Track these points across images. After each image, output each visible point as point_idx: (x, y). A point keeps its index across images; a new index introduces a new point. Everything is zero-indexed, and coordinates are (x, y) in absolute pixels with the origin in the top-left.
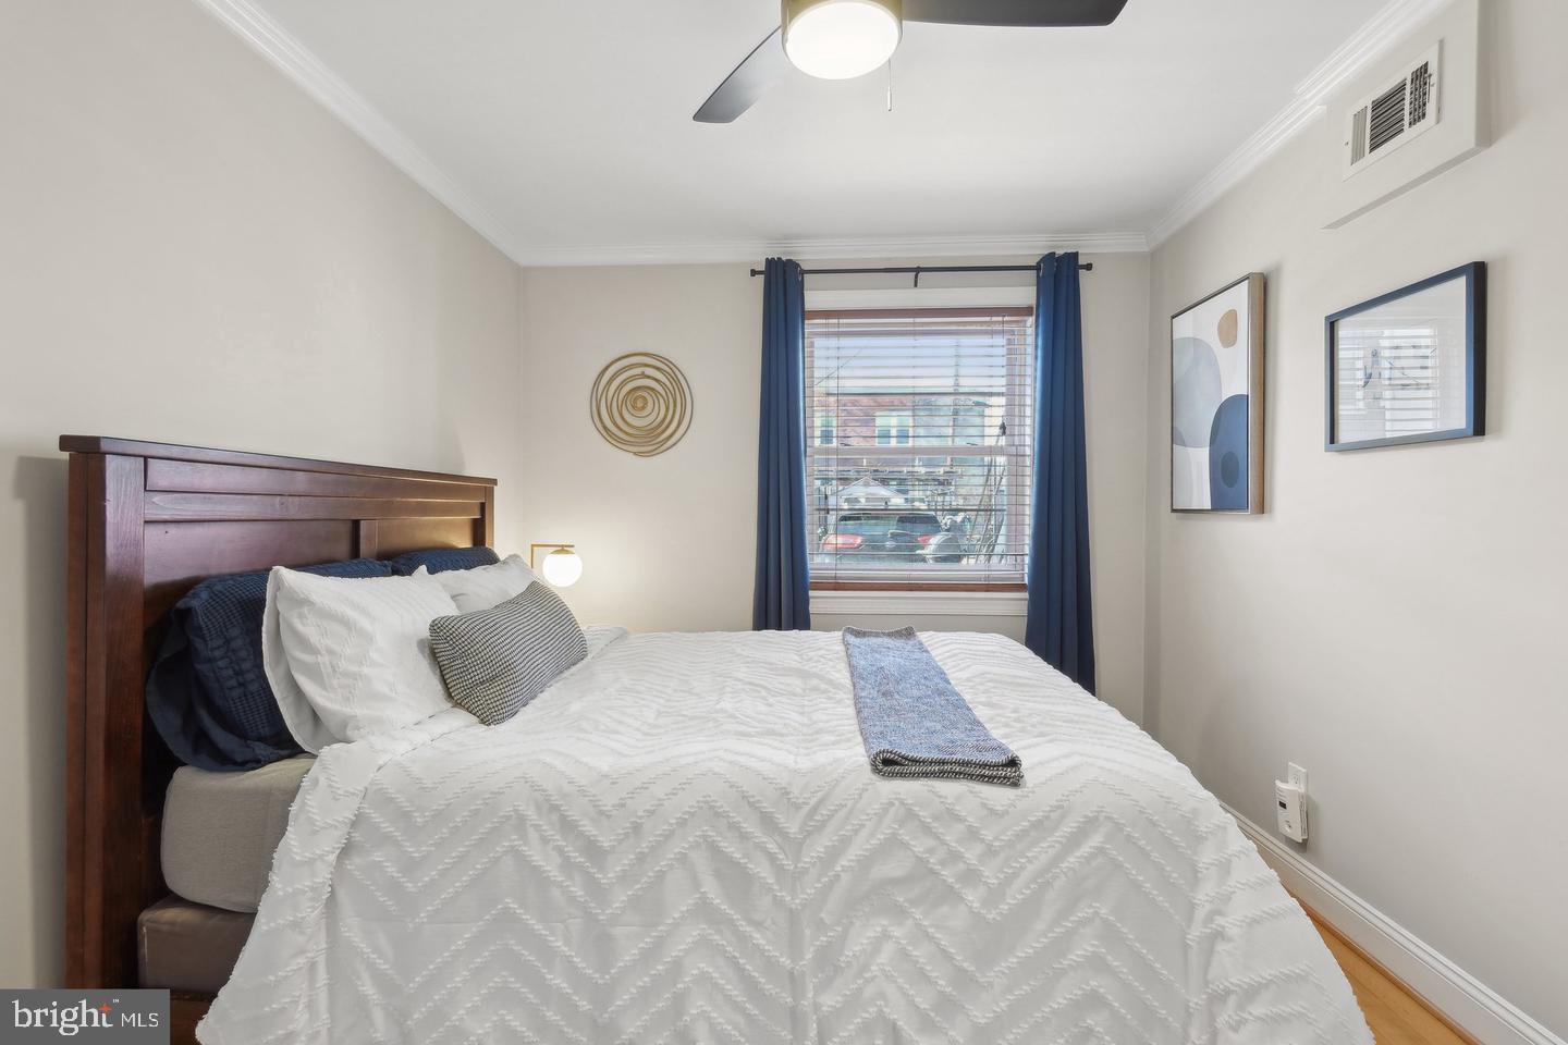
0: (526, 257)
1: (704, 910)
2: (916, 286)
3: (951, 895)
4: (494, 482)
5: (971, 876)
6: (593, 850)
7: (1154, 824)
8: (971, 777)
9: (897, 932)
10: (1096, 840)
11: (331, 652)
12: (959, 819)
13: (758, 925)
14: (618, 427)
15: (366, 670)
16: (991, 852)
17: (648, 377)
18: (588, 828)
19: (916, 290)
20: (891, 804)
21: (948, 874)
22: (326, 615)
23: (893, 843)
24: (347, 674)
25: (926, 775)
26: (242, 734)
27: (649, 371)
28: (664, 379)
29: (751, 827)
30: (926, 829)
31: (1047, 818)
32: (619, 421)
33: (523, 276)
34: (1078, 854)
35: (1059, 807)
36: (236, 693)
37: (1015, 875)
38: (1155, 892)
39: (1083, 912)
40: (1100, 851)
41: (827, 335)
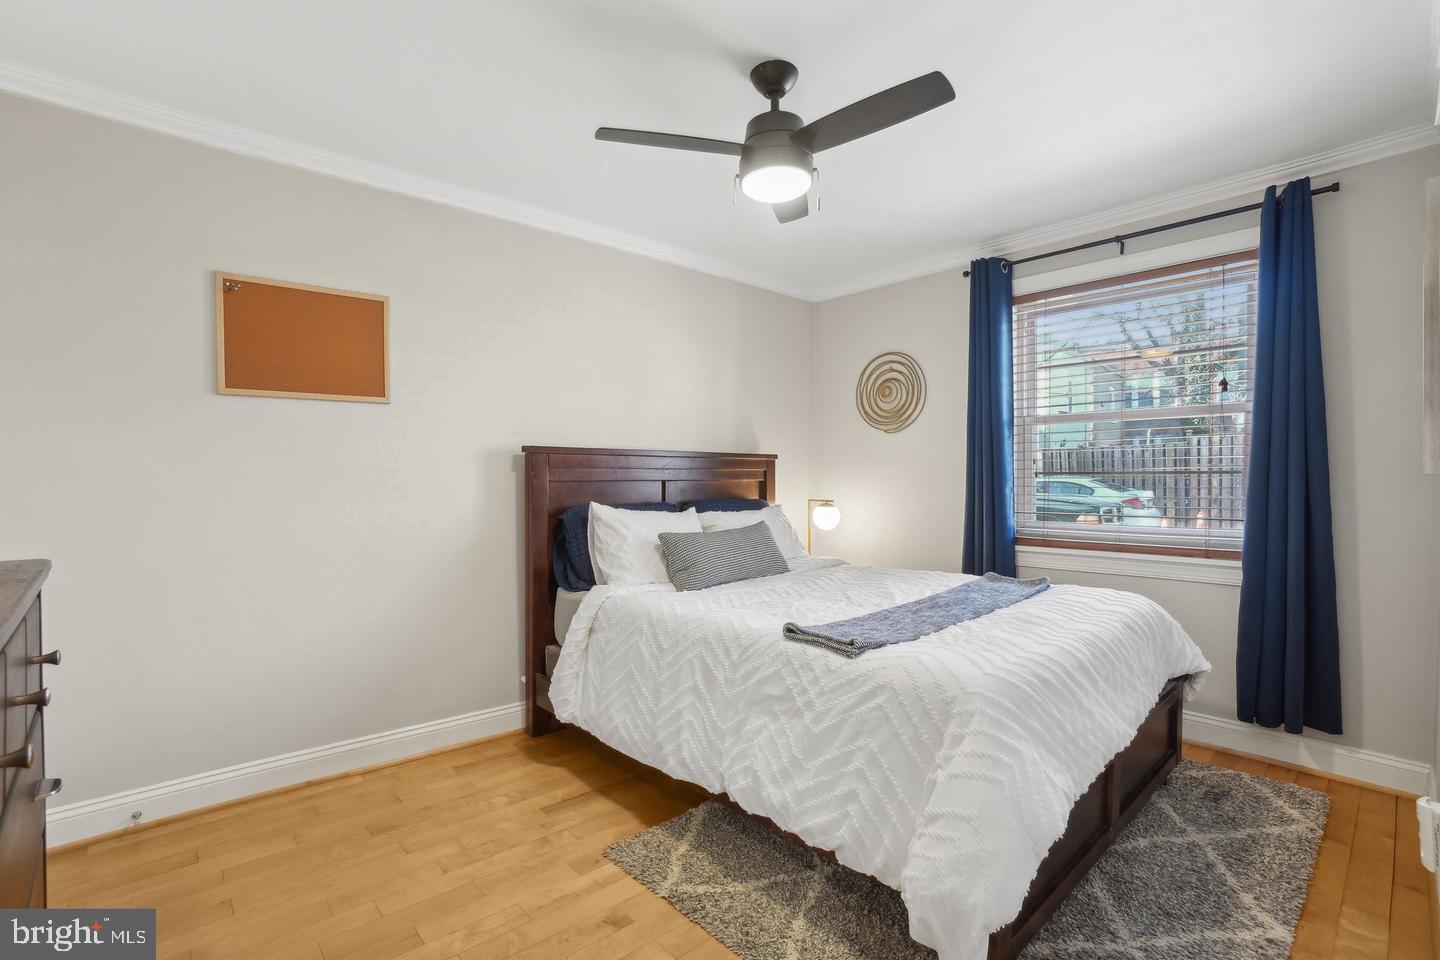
0: (815, 296)
1: (695, 690)
2: (1122, 253)
3: (797, 713)
4: (776, 457)
5: (809, 704)
6: (660, 649)
7: (921, 699)
8: (828, 647)
9: (772, 726)
10: (879, 700)
11: (607, 543)
12: (812, 670)
13: (713, 703)
14: (877, 414)
15: (620, 554)
16: (822, 693)
17: (894, 371)
18: (661, 638)
19: (1123, 257)
20: (781, 653)
21: (800, 701)
22: (608, 526)
23: (776, 677)
24: (612, 554)
25: (807, 642)
26: (579, 577)
27: (896, 366)
28: (906, 372)
29: (720, 652)
30: (795, 673)
31: (857, 679)
32: (876, 409)
33: (813, 309)
34: (867, 706)
35: (865, 674)
36: (578, 558)
37: (831, 709)
38: (908, 743)
39: (861, 742)
40: (880, 707)
41: (1045, 313)
